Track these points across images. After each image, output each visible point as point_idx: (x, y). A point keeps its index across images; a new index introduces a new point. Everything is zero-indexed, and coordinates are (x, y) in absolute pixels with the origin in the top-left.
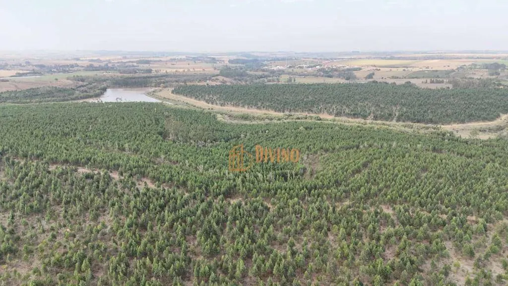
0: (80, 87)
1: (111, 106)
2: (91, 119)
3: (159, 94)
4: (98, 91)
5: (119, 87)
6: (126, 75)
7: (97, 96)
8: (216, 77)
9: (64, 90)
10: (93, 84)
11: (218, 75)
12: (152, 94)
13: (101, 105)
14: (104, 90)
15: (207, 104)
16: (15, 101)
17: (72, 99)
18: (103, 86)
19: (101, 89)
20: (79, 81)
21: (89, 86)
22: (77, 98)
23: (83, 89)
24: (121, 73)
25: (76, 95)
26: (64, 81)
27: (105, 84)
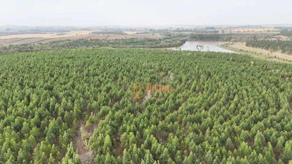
0: (166, 38)
3: (232, 46)
4: (178, 42)
5: (195, 41)
8: (277, 36)
10: (176, 38)
11: (278, 34)
14: (184, 42)
16: (115, 46)
17: (157, 47)
18: (183, 39)
19: (182, 41)
20: (167, 36)
21: (173, 39)
22: (161, 47)
23: (168, 40)
24: (197, 32)
25: (161, 44)
26: (158, 36)
27: (185, 38)
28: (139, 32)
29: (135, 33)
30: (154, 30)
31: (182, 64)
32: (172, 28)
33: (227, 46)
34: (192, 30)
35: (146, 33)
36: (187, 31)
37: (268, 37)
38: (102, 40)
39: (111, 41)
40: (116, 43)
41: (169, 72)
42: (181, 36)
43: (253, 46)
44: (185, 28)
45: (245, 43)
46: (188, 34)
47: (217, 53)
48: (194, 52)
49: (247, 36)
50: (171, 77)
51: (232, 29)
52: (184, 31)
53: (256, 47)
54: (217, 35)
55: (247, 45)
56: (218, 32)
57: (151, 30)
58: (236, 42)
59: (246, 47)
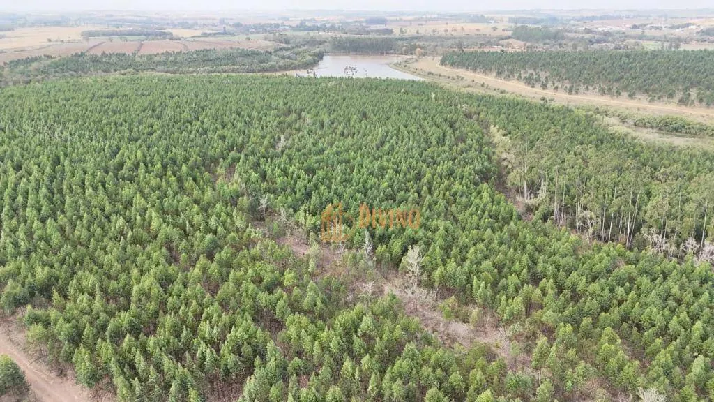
0: (281, 49)
1: (333, 83)
2: (289, 112)
3: (416, 65)
4: (308, 58)
5: (344, 54)
6: (353, 36)
7: (308, 65)
8: (506, 41)
9: (255, 54)
10: (303, 48)
11: (509, 37)
12: (403, 66)
13: (313, 82)
14: (320, 56)
15: (529, 88)
16: (171, 69)
17: (263, 70)
18: (317, 50)
19: (315, 55)
20: (281, 42)
21: (296, 50)
22: (273, 69)
23: (286, 53)
24: (346, 33)
25: (272, 63)
26: (259, 42)
27: (321, 48)
28: (208, 32)
29: (198, 33)
30: (246, 25)
31: (322, 101)
32: (288, 20)
33: (405, 66)
34: (337, 26)
35: (225, 33)
36: (324, 28)
37: (489, 43)
38: (131, 55)
39: (156, 59)
40: (169, 62)
41: (303, 114)
42: (313, 42)
43: (453, 64)
44: (320, 19)
45: (440, 58)
46: (327, 38)
47: (384, 81)
48: (341, 79)
49: (450, 42)
50: (308, 120)
51: (424, 23)
52: (318, 29)
53: (458, 66)
54: (390, 40)
55: (443, 63)
56: (391, 32)
57: (238, 25)
58: (424, 55)
59: (440, 67)
